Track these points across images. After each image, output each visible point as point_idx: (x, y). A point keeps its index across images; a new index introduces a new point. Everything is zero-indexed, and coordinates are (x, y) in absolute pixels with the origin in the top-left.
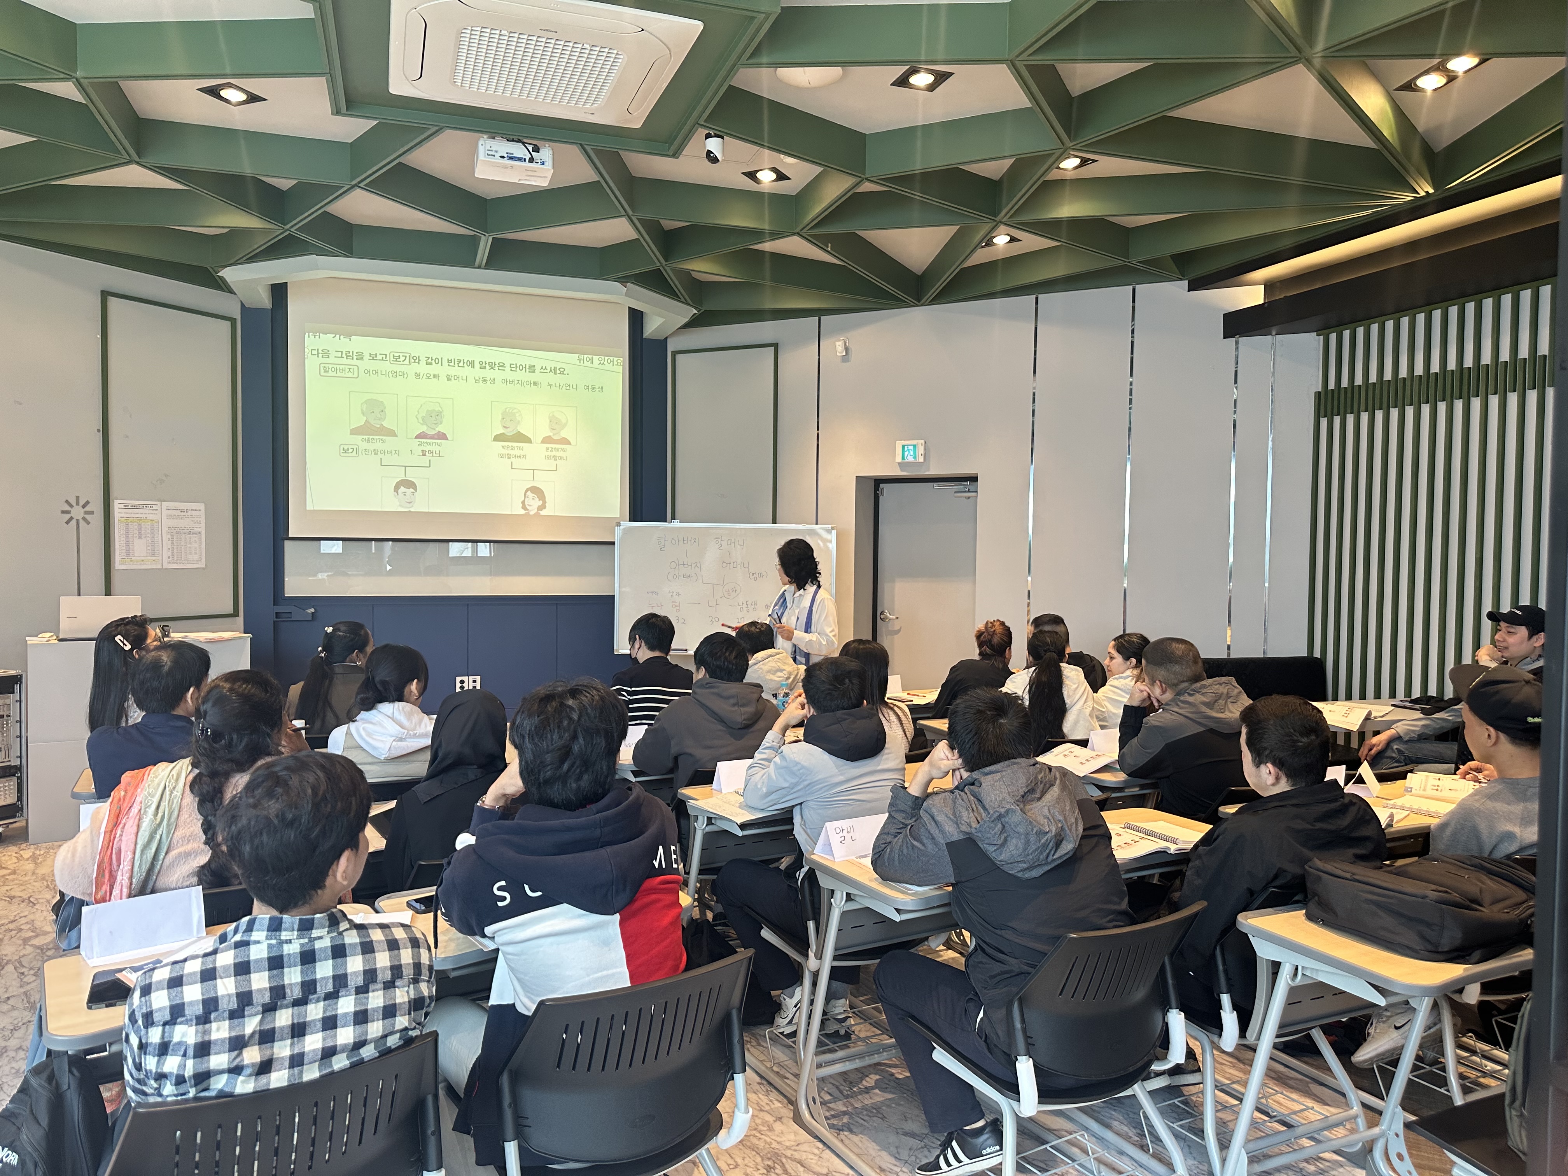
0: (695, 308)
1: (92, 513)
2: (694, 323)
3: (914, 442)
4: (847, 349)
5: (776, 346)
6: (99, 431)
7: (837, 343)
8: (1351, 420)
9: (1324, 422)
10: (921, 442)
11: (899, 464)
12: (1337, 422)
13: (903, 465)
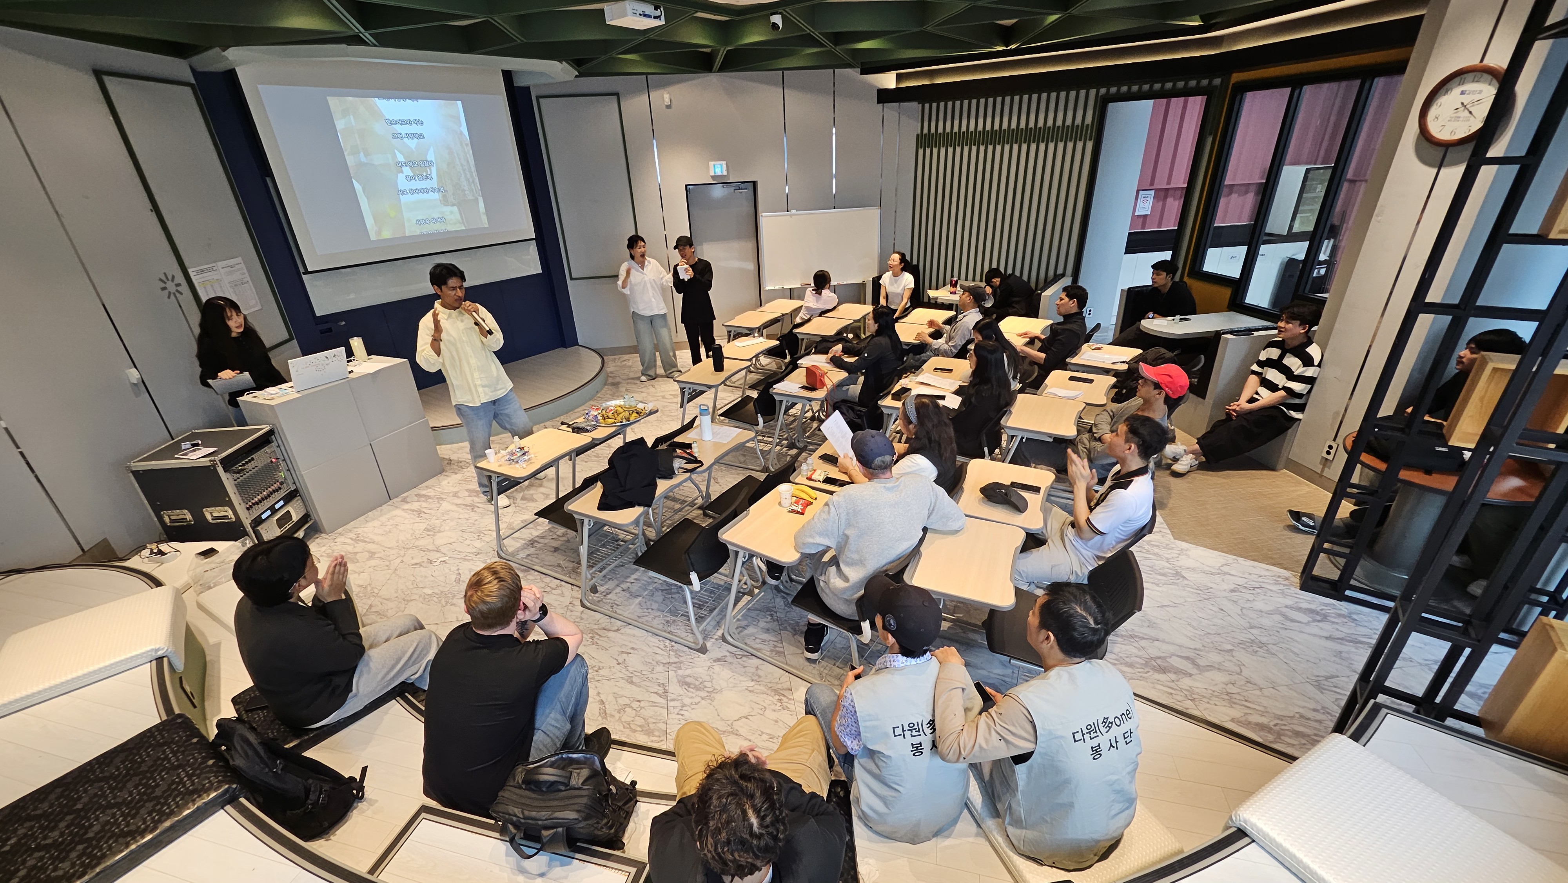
3: (721, 163)
4: (671, 99)
5: (617, 94)
6: (152, 211)
7: (663, 95)
8: (935, 151)
9: (921, 151)
10: (724, 163)
11: (712, 177)
12: (928, 151)
13: (713, 177)
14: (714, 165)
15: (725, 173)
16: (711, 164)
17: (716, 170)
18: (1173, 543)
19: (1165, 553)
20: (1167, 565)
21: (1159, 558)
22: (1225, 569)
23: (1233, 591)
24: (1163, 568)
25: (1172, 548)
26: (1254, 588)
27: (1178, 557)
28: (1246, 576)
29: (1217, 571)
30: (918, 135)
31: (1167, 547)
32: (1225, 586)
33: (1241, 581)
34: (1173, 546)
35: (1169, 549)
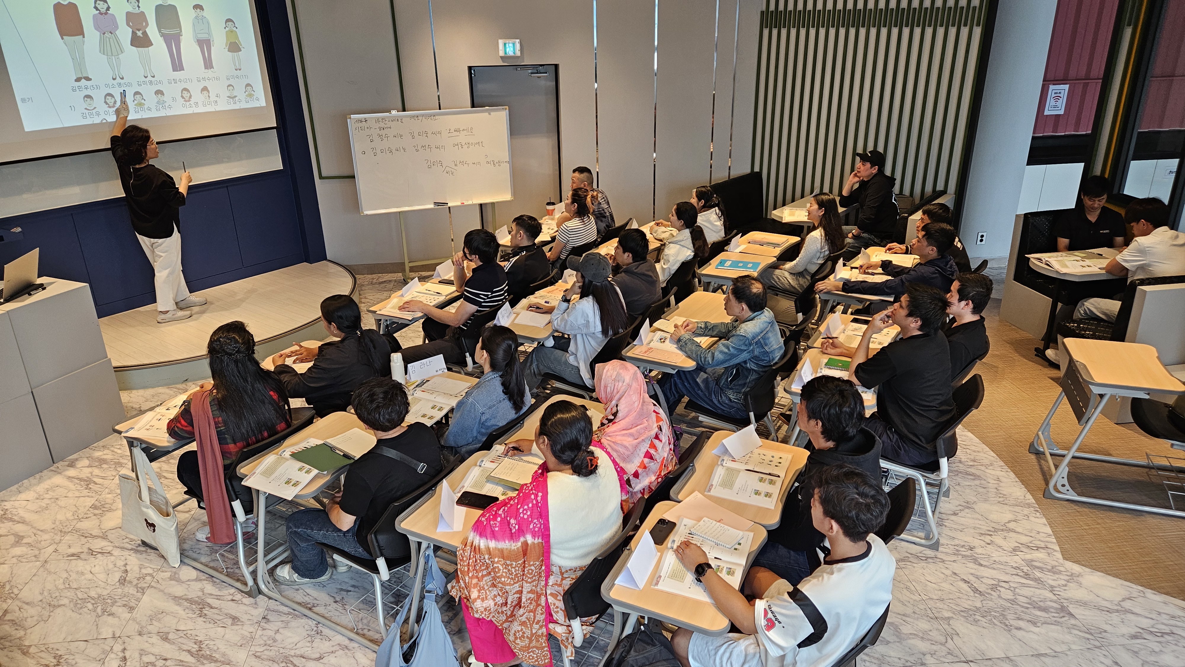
3: (512, 41)
8: (784, 32)
9: (766, 32)
10: (518, 41)
11: (501, 57)
12: (775, 32)
13: (503, 58)
14: (505, 44)
15: (518, 54)
16: (501, 42)
17: (508, 50)
18: (1062, 565)
19: (1050, 579)
20: (1050, 595)
21: (1040, 586)
22: (1127, 605)
23: (1135, 637)
24: (1044, 600)
25: (1060, 572)
26: (1163, 634)
27: (1066, 586)
28: (1154, 616)
29: (1116, 608)
30: (762, 13)
31: (1053, 570)
32: (1125, 630)
33: (1145, 623)
34: (1062, 569)
35: (1054, 573)
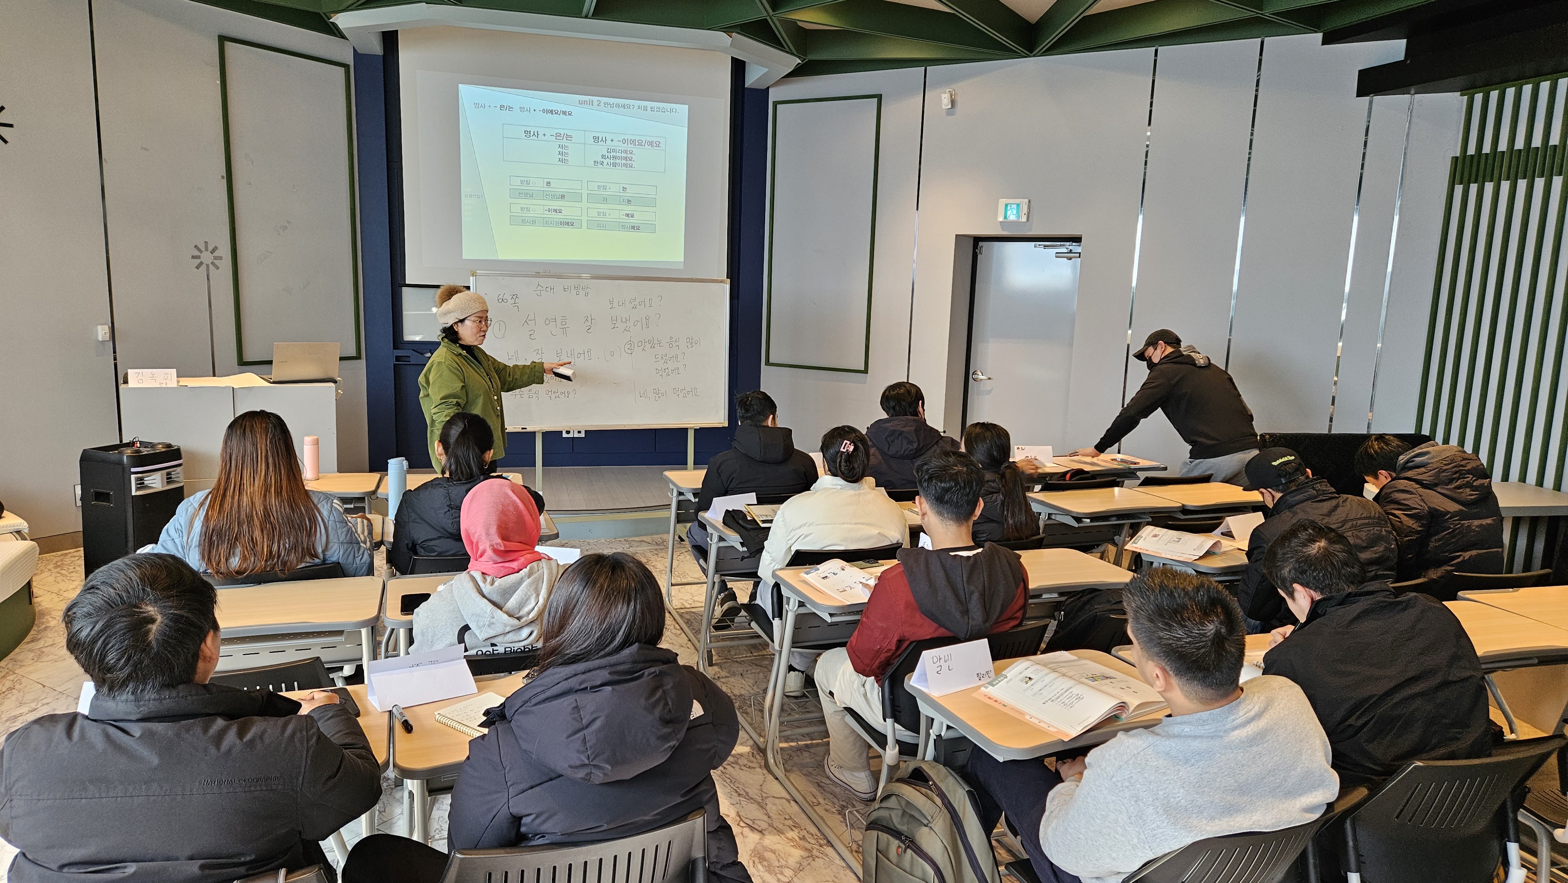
0: (799, 58)
1: (220, 258)
2: (798, 73)
3: (1017, 201)
4: (953, 102)
5: (879, 97)
6: (223, 177)
7: (943, 96)
8: (1489, 188)
9: (1459, 189)
10: (1025, 201)
11: (1000, 223)
12: (1473, 192)
13: (1004, 224)
14: (1006, 205)
15: (1024, 219)
16: (1002, 202)
17: (1009, 213)
30: (1455, 160)
